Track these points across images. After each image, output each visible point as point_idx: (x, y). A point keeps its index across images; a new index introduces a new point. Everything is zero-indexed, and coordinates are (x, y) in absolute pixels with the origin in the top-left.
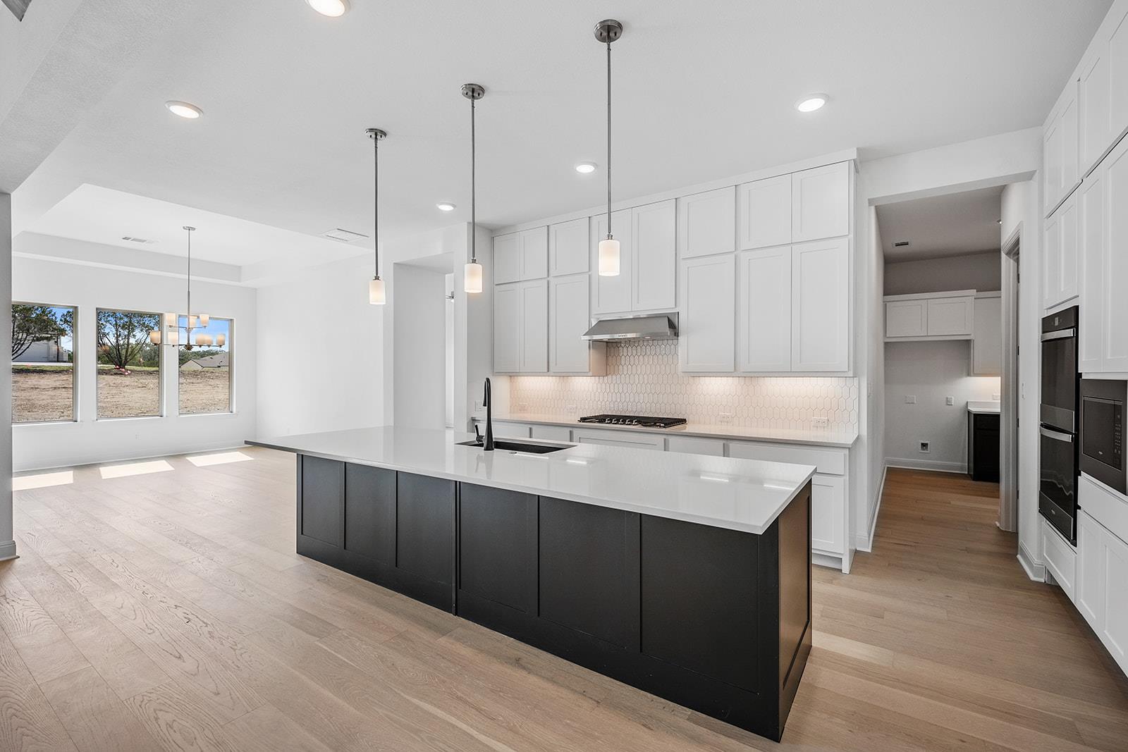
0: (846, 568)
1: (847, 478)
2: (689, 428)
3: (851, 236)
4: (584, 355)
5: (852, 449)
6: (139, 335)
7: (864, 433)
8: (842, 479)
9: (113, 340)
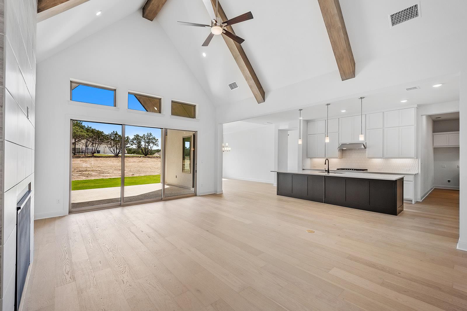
0: (413, 202)
1: (414, 182)
2: (368, 171)
3: (416, 125)
4: (337, 153)
5: (416, 175)
6: (151, 145)
7: (420, 172)
8: (412, 182)
9: (144, 146)
